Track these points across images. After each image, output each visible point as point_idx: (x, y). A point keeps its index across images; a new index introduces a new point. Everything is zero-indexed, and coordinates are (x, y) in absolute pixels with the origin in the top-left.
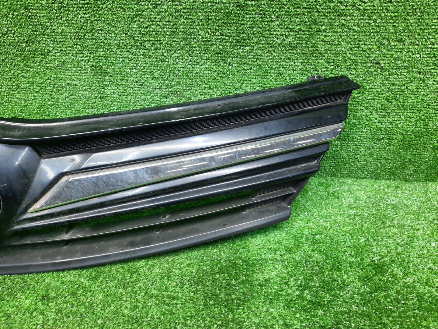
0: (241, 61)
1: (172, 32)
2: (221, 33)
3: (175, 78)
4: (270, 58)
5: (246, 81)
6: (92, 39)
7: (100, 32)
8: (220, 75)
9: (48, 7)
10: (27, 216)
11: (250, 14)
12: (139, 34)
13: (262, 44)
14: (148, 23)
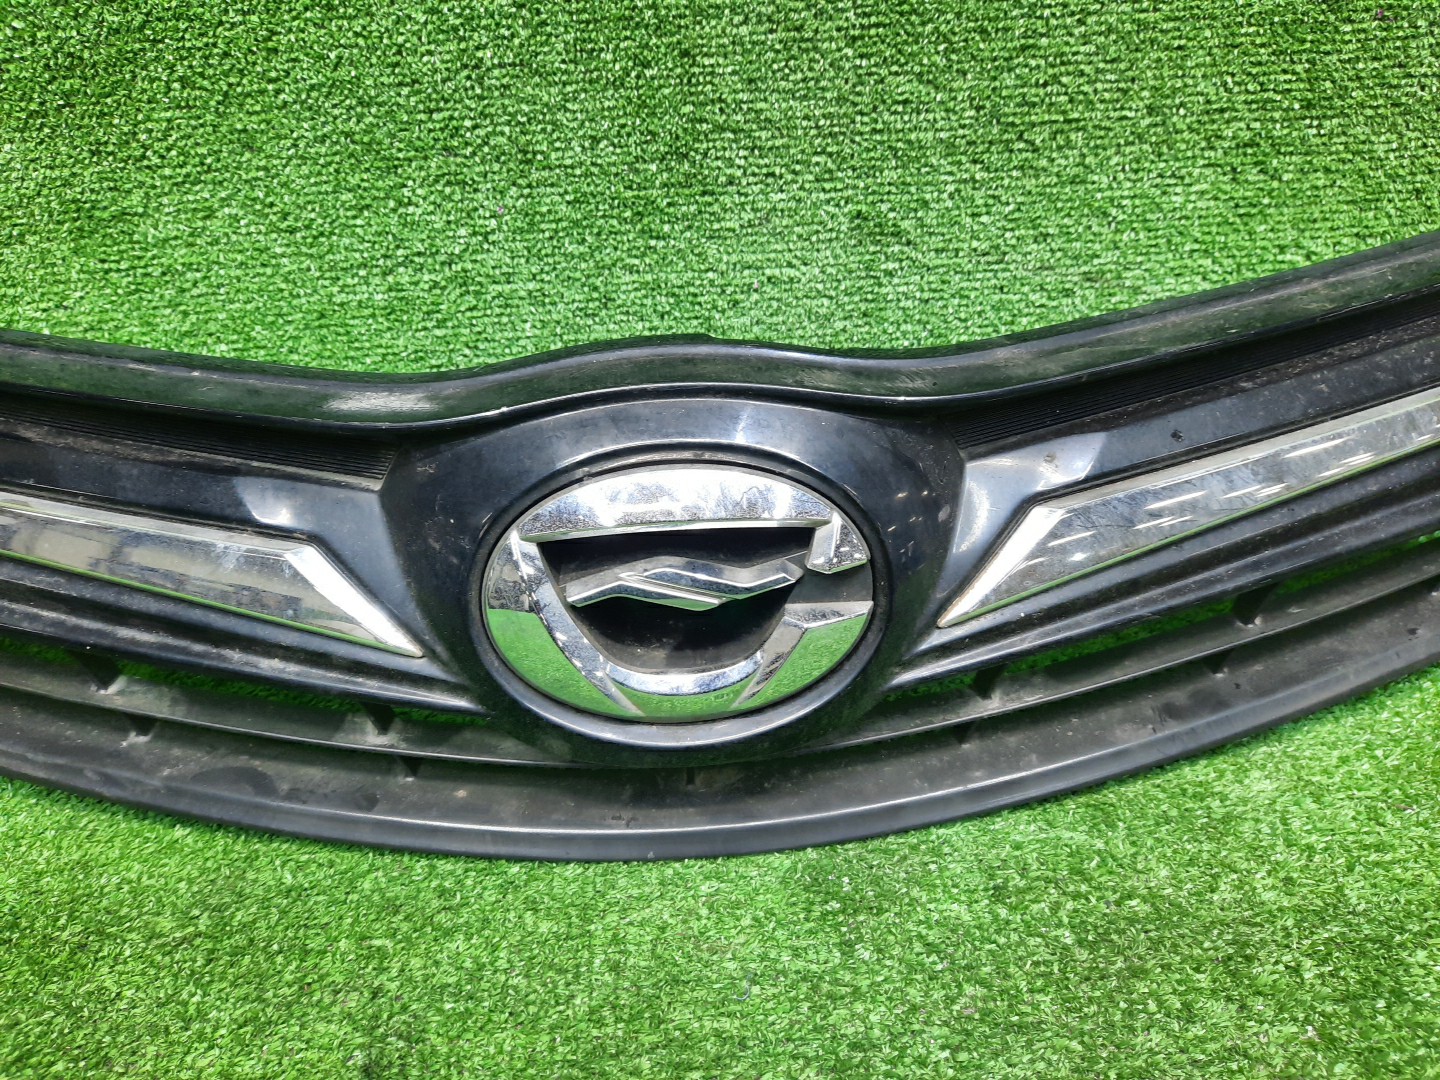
0: (1310, 162)
1: (1119, 89)
2: (1262, 84)
3: (1105, 230)
4: (1394, 146)
5: (1315, 221)
6: (875, 131)
7: (900, 108)
8: (1242, 211)
9: (754, 43)
10: (936, 639)
11: (1352, 22)
12: (1018, 105)
13: (1378, 107)
14: (1050, 71)
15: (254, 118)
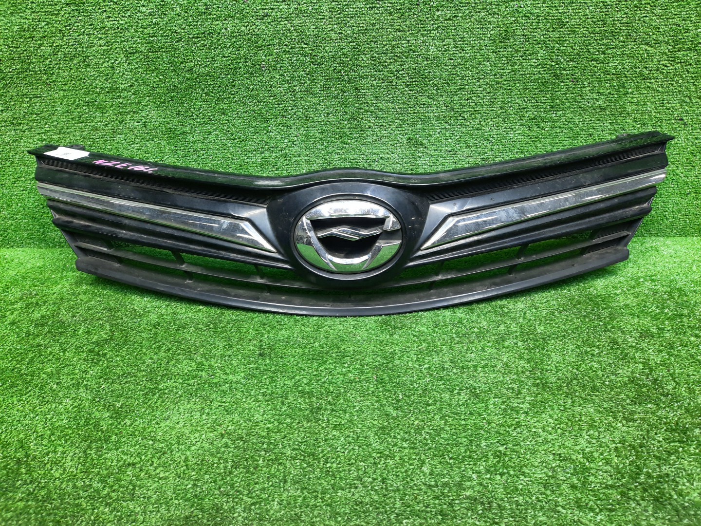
0: (554, 125)
1: (491, 101)
2: (536, 100)
3: (488, 145)
4: (581, 120)
5: (557, 143)
6: (414, 113)
7: (422, 106)
8: (532, 140)
9: (378, 86)
10: (420, 253)
11: (564, 82)
12: (459, 106)
13: (574, 108)
14: (469, 96)
15: (226, 105)
